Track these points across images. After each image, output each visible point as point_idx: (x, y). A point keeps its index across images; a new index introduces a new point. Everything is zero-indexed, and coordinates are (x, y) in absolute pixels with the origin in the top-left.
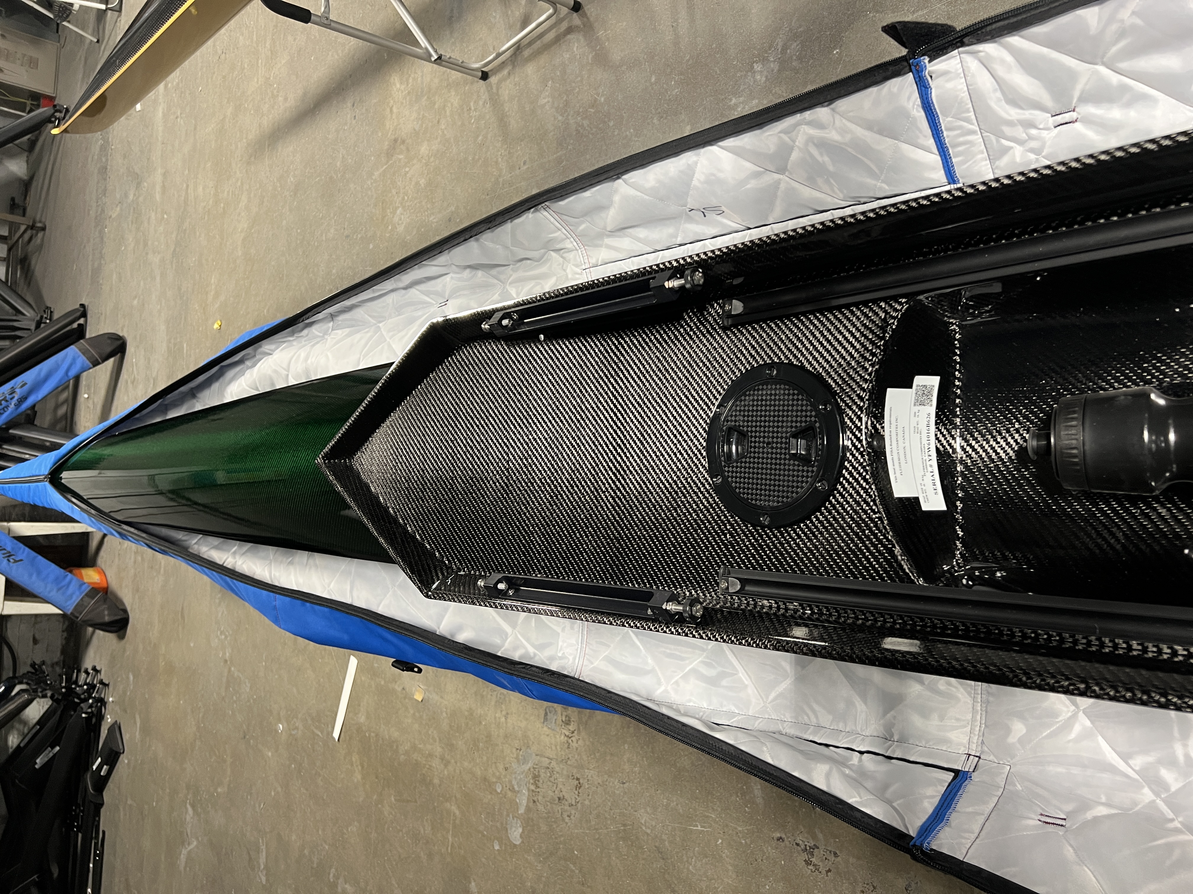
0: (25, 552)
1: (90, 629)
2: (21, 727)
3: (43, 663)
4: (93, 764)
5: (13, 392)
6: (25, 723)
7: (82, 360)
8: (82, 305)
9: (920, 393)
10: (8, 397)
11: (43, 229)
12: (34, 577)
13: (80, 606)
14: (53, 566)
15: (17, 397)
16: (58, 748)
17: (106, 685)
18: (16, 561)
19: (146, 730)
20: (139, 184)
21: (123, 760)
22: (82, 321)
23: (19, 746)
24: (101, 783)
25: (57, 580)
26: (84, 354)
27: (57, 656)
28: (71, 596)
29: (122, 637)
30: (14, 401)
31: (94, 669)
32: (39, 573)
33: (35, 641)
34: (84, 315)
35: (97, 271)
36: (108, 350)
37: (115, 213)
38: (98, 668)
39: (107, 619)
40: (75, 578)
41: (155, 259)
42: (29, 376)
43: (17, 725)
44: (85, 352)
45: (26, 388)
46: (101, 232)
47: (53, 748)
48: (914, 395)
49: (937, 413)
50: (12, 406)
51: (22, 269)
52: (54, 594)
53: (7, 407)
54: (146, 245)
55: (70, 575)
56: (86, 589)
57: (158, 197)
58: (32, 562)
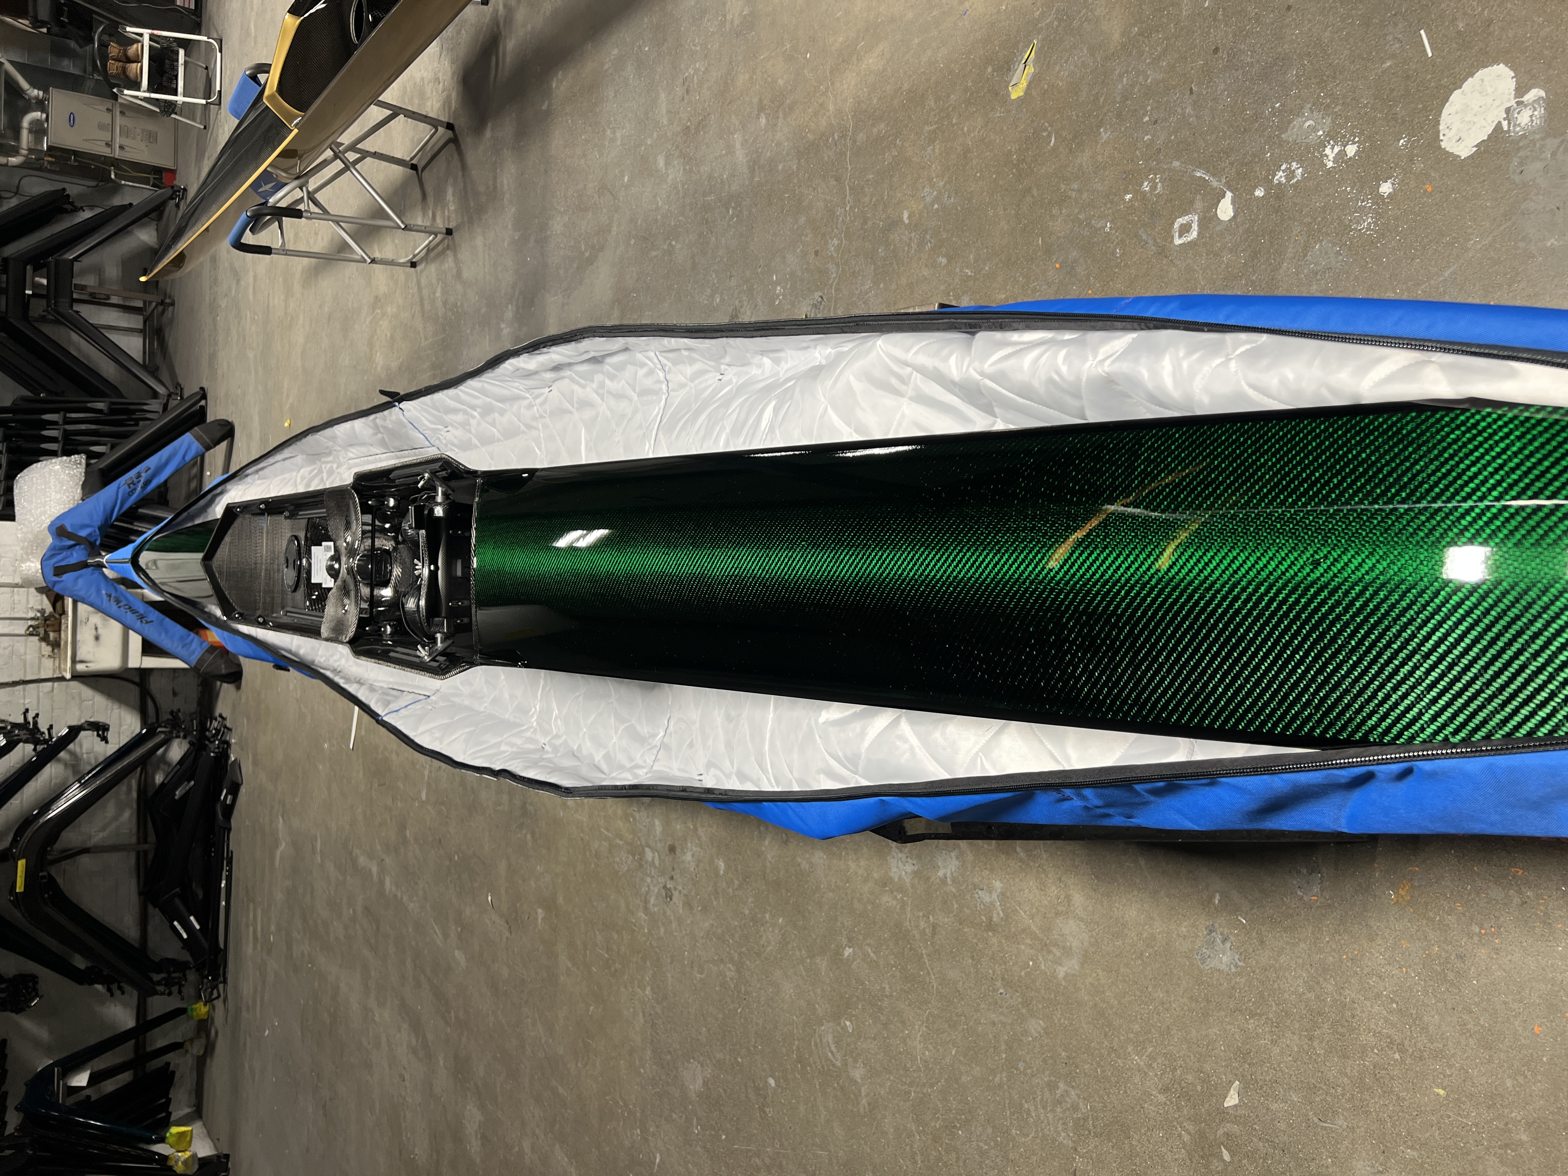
0: (154, 615)
1: (218, 683)
2: (166, 768)
3: (179, 710)
4: (221, 795)
5: (139, 476)
6: (168, 764)
7: (196, 447)
8: (202, 389)
10: (135, 481)
11: (173, 304)
12: (163, 635)
13: (201, 661)
14: (179, 627)
15: (142, 480)
16: (192, 783)
17: (230, 730)
18: (147, 622)
19: (255, 763)
20: (238, 281)
21: (243, 790)
22: (203, 403)
23: (163, 783)
24: (229, 810)
25: (182, 639)
26: (197, 440)
27: (193, 707)
28: (194, 652)
29: (238, 688)
30: (141, 484)
31: (221, 716)
32: (167, 632)
33: (175, 694)
34: (204, 396)
35: (213, 356)
36: (218, 435)
37: (223, 303)
38: (224, 715)
39: (224, 671)
40: (197, 638)
41: (251, 355)
42: (152, 462)
43: (162, 766)
44: (198, 438)
45: (150, 472)
46: (214, 320)
47: (189, 782)
50: (139, 489)
51: (158, 339)
52: (179, 650)
53: (135, 489)
54: (244, 340)
55: (192, 635)
56: (205, 646)
57: (251, 297)
58: (161, 623)
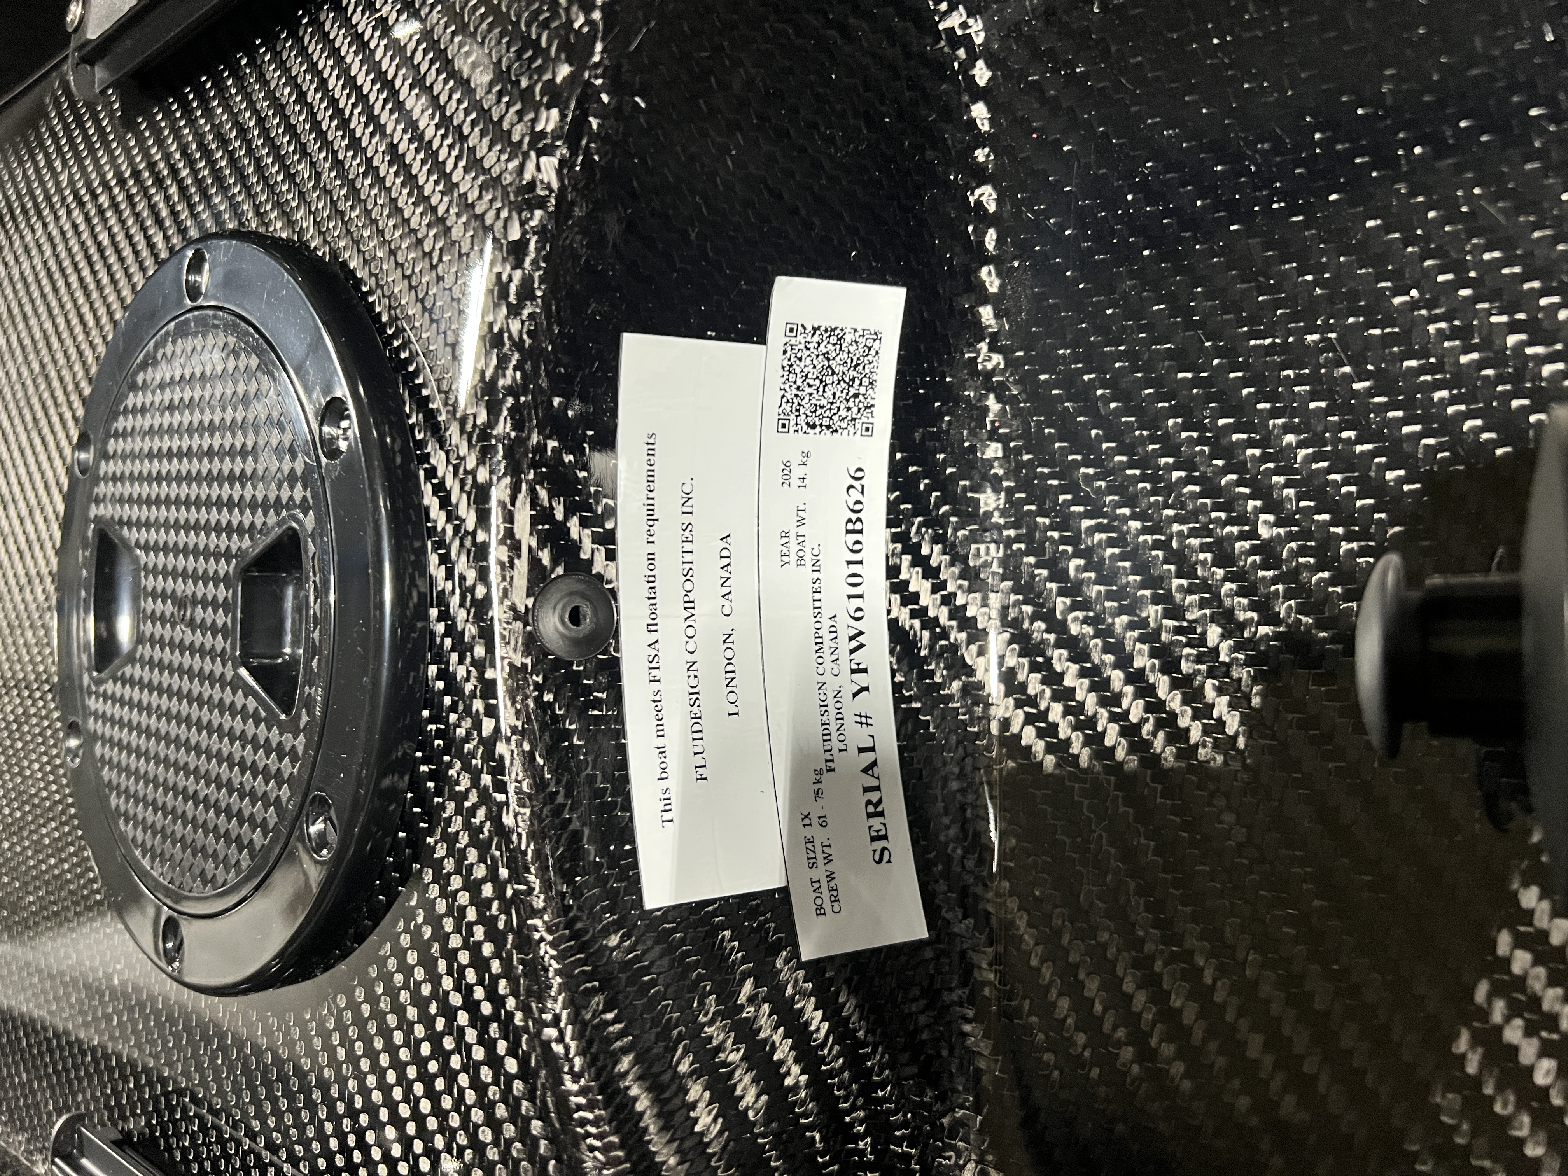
9: (810, 366)
48: (776, 378)
49: (896, 471)
